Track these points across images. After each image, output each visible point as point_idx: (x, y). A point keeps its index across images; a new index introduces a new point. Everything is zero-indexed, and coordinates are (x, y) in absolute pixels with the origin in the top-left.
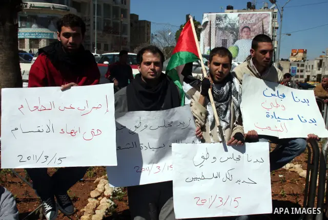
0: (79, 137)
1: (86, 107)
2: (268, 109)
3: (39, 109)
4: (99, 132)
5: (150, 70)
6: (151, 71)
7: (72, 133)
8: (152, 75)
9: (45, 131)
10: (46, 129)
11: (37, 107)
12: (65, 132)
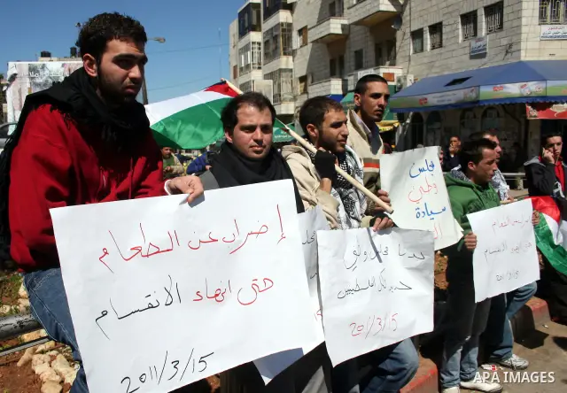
0: (231, 301)
1: (236, 234)
2: (417, 201)
3: (144, 253)
4: (269, 284)
5: (252, 142)
6: (256, 144)
7: (217, 295)
8: (257, 152)
9: (162, 303)
10: (163, 298)
11: (139, 249)
12: (205, 297)
